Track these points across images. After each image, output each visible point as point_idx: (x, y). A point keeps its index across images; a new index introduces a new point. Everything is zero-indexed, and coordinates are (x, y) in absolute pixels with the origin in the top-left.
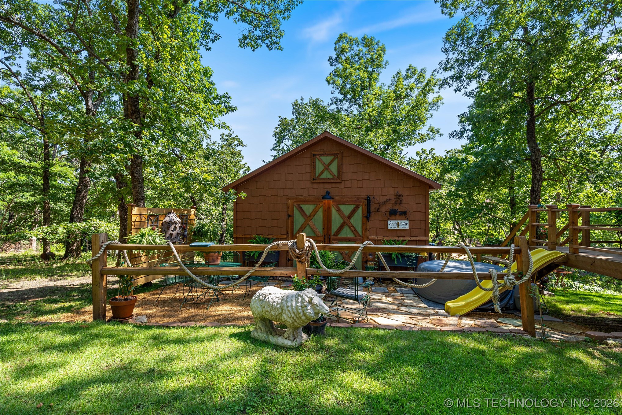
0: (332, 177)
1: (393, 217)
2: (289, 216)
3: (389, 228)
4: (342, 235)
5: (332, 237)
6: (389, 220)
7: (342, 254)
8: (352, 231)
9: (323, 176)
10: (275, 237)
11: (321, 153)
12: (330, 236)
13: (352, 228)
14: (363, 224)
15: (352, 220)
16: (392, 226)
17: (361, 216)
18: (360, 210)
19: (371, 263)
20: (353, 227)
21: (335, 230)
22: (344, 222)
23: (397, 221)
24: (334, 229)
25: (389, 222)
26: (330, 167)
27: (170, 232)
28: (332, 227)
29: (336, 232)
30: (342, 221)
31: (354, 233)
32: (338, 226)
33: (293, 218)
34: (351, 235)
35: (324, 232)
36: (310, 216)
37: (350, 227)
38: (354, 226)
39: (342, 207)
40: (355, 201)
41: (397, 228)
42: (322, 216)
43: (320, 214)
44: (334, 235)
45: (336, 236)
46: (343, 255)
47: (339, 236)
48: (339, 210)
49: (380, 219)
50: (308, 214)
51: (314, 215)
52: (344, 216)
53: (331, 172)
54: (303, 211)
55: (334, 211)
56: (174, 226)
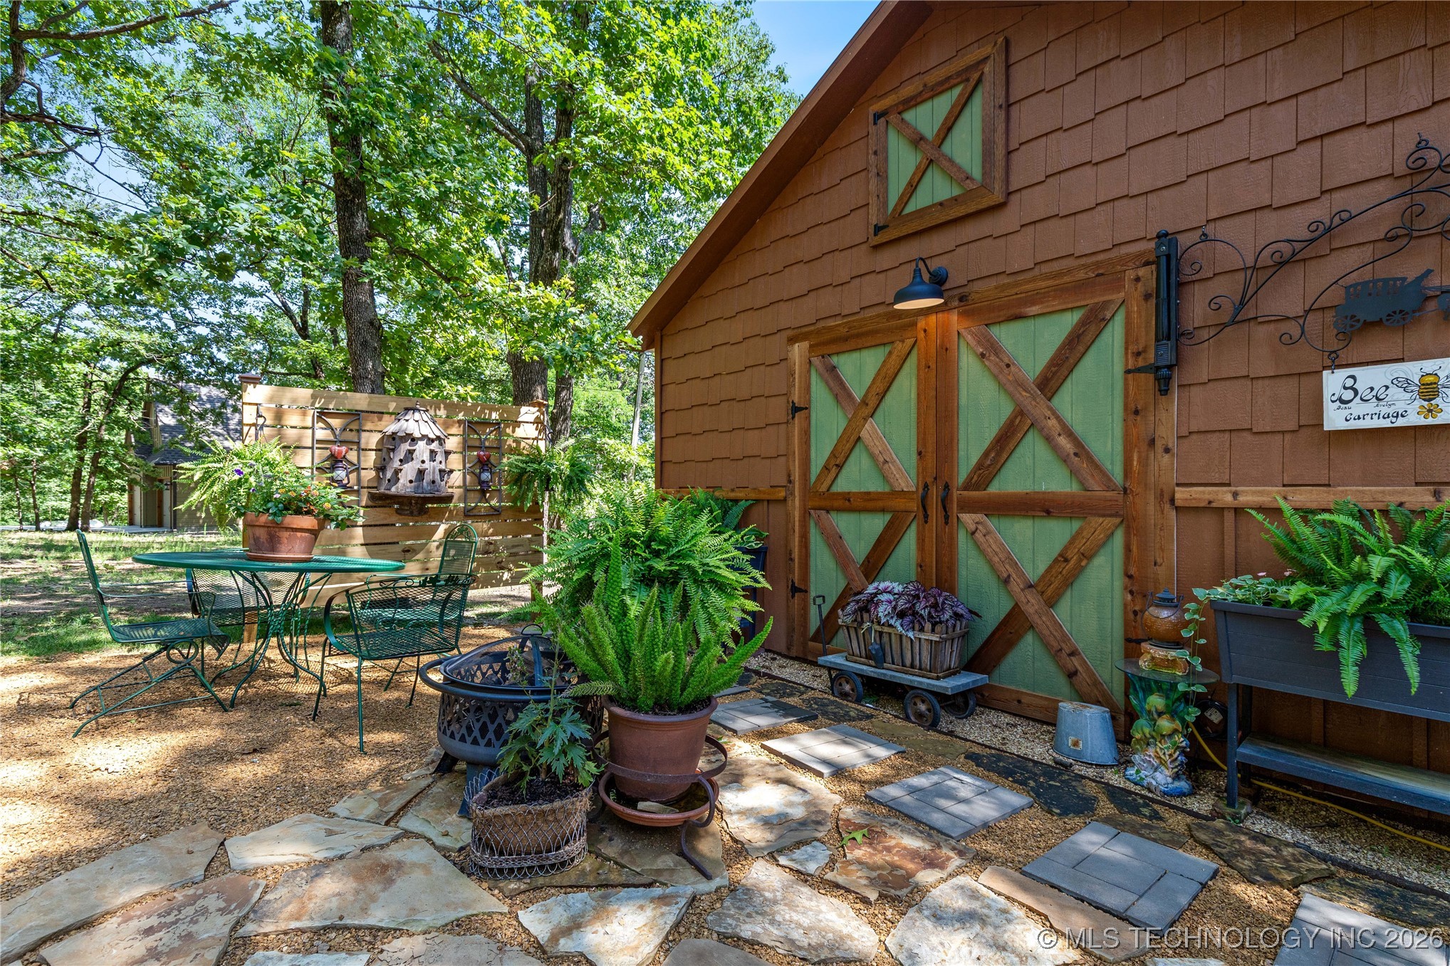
0: (957, 191)
1: (1377, 343)
2: (796, 410)
3: (1335, 419)
4: (1010, 482)
5: (955, 494)
6: (1335, 365)
7: (1006, 581)
8: (1065, 460)
9: (921, 200)
10: (753, 496)
11: (908, 91)
12: (947, 487)
13: (1063, 441)
14: (1133, 412)
15: (1067, 402)
16: (1357, 408)
17: (1119, 369)
18: (1114, 335)
19: (1160, 653)
20: (1070, 434)
21: (974, 460)
22: (1020, 413)
23: (1413, 370)
24: (970, 451)
25: (1333, 382)
26: (946, 148)
27: (396, 464)
28: (962, 445)
29: (980, 466)
30: (1007, 409)
31: (1074, 473)
32: (990, 433)
33: (808, 418)
34: (1056, 482)
35: (922, 471)
36: (864, 403)
37: (1048, 439)
38: (1078, 429)
39: (1007, 336)
40: (1080, 287)
41: (1414, 418)
42: (914, 395)
43: (906, 387)
44: (967, 487)
45: (977, 487)
46: (1016, 586)
47: (994, 488)
48: (990, 352)
49: (1262, 368)
50: (858, 395)
51: (882, 396)
52: (1020, 384)
53: (955, 173)
54: (841, 384)
55: (969, 366)
56: (406, 446)
